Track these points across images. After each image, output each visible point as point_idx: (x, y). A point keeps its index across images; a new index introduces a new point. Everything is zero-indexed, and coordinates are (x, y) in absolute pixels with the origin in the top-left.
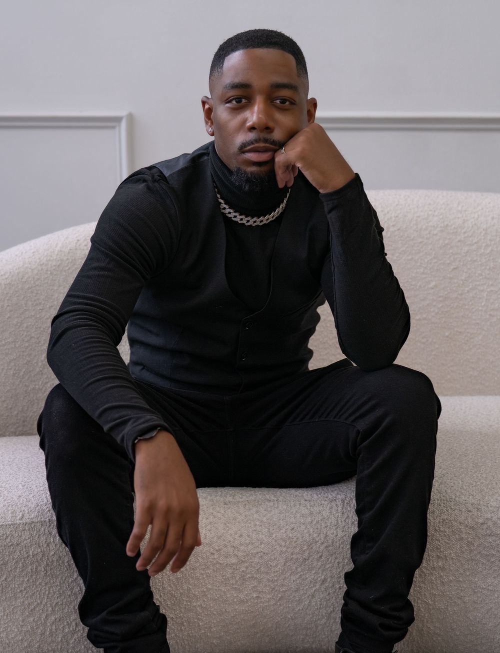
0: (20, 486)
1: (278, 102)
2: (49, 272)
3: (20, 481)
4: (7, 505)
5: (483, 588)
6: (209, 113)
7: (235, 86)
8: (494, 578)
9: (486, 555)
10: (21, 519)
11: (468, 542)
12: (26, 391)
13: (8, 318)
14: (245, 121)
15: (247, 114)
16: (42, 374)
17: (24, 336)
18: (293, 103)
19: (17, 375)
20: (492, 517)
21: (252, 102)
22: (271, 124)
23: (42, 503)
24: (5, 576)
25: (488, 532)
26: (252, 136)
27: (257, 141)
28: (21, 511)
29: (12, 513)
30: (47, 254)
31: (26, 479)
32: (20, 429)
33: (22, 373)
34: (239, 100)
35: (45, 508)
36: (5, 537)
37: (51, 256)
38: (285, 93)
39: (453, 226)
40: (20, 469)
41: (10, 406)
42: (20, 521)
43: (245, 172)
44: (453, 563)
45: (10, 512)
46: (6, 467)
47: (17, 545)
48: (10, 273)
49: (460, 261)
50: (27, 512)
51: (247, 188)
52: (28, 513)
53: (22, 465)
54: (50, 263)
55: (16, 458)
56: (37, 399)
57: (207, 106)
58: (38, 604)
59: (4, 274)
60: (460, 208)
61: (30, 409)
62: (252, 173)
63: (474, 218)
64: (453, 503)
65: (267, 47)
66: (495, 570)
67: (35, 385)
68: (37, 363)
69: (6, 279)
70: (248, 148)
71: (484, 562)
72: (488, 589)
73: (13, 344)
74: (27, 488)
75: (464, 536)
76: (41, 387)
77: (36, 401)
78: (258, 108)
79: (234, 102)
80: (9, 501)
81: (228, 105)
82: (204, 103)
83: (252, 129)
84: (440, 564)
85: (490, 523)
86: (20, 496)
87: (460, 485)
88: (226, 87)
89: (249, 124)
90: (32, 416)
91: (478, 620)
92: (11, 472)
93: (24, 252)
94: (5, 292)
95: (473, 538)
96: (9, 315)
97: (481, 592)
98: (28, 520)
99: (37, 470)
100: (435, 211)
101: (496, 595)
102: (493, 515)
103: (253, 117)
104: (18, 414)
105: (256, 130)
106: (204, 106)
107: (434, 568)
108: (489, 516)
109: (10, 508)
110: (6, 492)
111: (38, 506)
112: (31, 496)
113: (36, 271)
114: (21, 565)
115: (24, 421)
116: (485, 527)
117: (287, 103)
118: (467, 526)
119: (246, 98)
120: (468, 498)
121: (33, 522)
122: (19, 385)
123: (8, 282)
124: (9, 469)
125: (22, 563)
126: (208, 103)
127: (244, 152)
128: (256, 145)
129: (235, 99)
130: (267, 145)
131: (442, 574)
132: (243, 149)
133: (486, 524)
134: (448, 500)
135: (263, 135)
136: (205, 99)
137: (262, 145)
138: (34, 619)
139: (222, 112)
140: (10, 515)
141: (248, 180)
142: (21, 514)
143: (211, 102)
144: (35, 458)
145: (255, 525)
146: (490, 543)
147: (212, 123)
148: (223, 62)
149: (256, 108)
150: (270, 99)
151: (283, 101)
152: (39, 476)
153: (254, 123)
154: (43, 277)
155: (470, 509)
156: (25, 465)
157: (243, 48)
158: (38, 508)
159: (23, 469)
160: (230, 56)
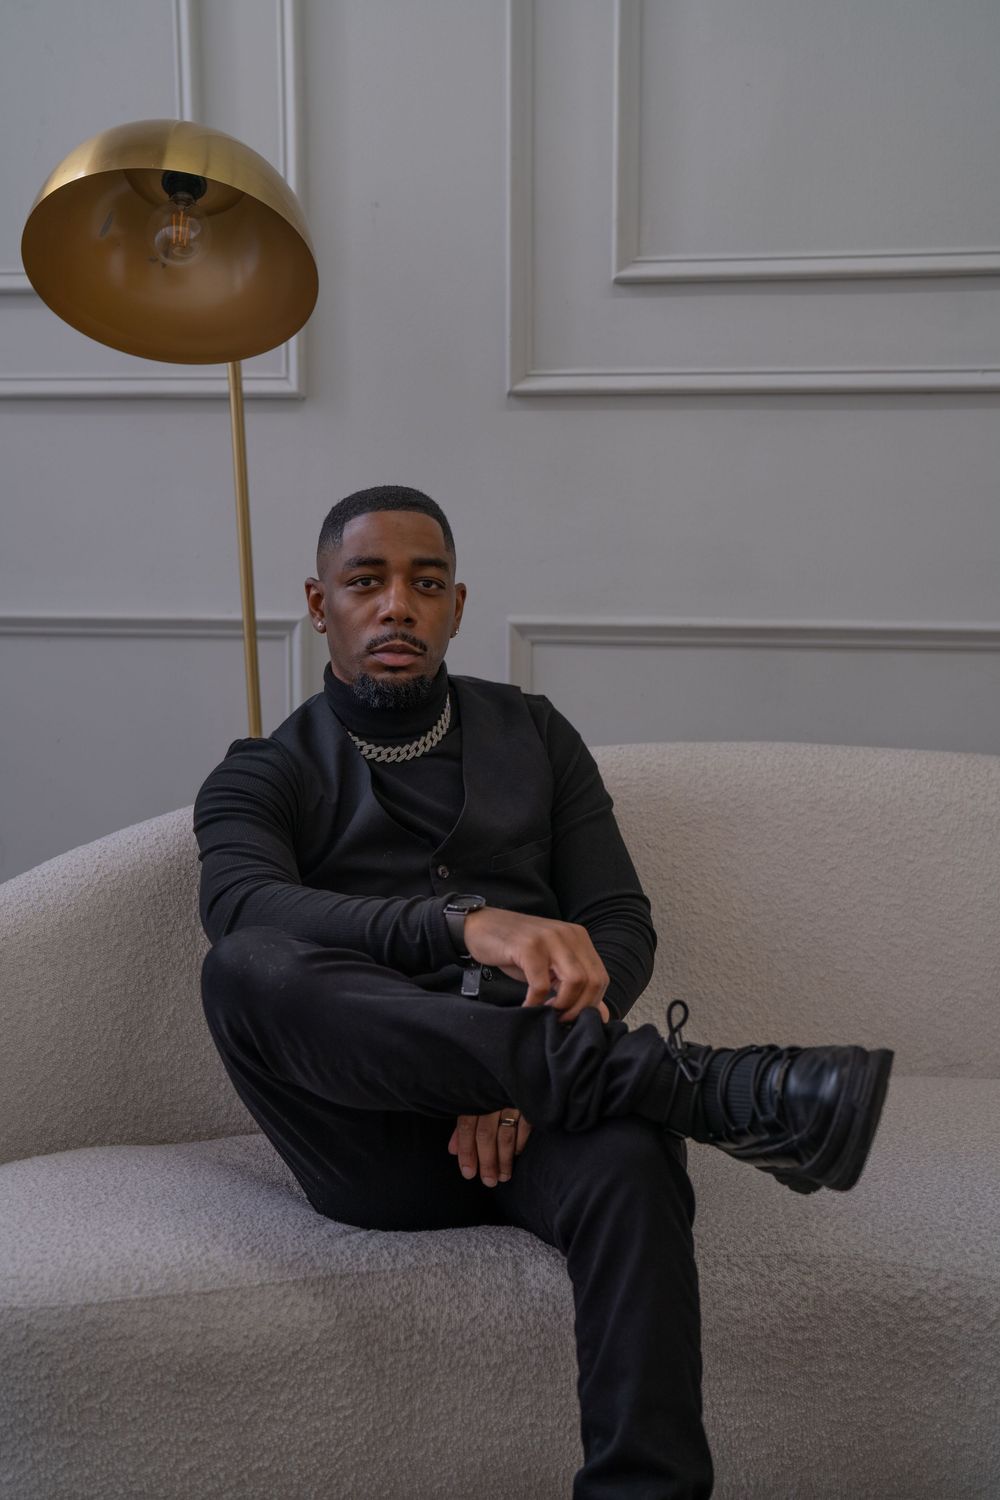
0: (137, 1233)
1: (421, 584)
2: (183, 872)
3: (136, 1222)
4: (114, 1266)
5: (915, 1412)
6: (316, 602)
7: (362, 563)
8: (935, 1393)
9: (920, 1354)
10: (137, 1292)
11: (888, 1329)
12: (141, 1067)
13: (115, 946)
14: (376, 610)
15: (380, 599)
16: (169, 1038)
17: (141, 975)
18: (441, 586)
19: (127, 1040)
20: (928, 1287)
21: (386, 583)
22: (413, 615)
23: (173, 1263)
24: (107, 1393)
25: (921, 1313)
26: (386, 630)
27: (391, 637)
28: (138, 1278)
29: (123, 1281)
30: (180, 841)
31: (145, 1219)
32: (130, 1130)
33: (136, 1036)
34: (366, 581)
35: (178, 1270)
36: (110, 1323)
37: (187, 846)
38: (431, 572)
39: (831, 801)
40: (134, 1201)
41: (114, 1093)
42: (137, 1296)
43: (374, 680)
44: (863, 1368)
45: (120, 1278)
46: (111, 1198)
47: (132, 1337)
48: (120, 871)
49: (840, 856)
50: (148, 1278)
51: (376, 701)
52: (150, 1281)
53: (138, 1193)
54: (185, 857)
55: (126, 1180)
56: (157, 1080)
57: (313, 592)
58: (162, 1442)
59: (110, 874)
60: (840, 773)
61: (146, 1097)
62: (383, 681)
63: (863, 787)
64: (859, 1263)
65: (405, 509)
66: (935, 1380)
67: (157, 1057)
68: (161, 1020)
69: (113, 881)
70: (380, 646)
71: (917, 1365)
72: (925, 1415)
73: (124, 988)
74: (148, 1236)
75: (881, 1319)
76: (166, 1060)
77: (157, 1083)
78: (396, 591)
79: (360, 584)
80: (119, 1260)
81: (350, 588)
82: (308, 587)
83: (387, 620)
84: (840, 1368)
85: (925, 1298)
86: (136, 1251)
87: (870, 1232)
88: (349, 563)
89: (382, 614)
90: (149, 1108)
91: (907, 1469)
92: (120, 1206)
93: (142, 837)
94: (112, 903)
95: (897, 1324)
96: (117, 941)
97: (913, 1419)
98: (150, 1295)
99: (164, 1201)
100: (800, 777)
101: (938, 1425)
102: (929, 1283)
103: (389, 603)
104: (126, 1105)
105: (392, 623)
106: (308, 592)
107: (830, 1374)
108: (923, 1285)
109: (120, 1272)
110: (112, 1243)
111: (167, 1268)
112: (155, 1249)
113: (161, 870)
114: (136, 1372)
115: (136, 1117)
116: (916, 1304)
117: (434, 586)
118: (885, 1302)
119: (376, 578)
120: (886, 1253)
121: (158, 1297)
122: (130, 1056)
123: (116, 887)
124: (116, 1200)
125: (139, 1369)
126: (315, 587)
127: (373, 653)
128: (391, 642)
129: (361, 579)
130: (406, 643)
131: (844, 1385)
132: (371, 650)
133: (918, 1299)
134: (852, 1256)
135: (402, 629)
136: (311, 582)
137: (399, 642)
138: (154, 1470)
139: (343, 599)
140: (120, 1285)
141: (378, 692)
142: (138, 1282)
143: (323, 587)
144: (158, 1179)
145: (532, 1299)
146: (926, 1332)
147: (322, 615)
148: (342, 529)
149: (392, 592)
150: (411, 580)
151: (428, 583)
152: (167, 1214)
153: (391, 612)
154: (173, 879)
155: (889, 1273)
156: (142, 1193)
157: (372, 511)
158: (167, 1271)
159: (138, 1201)
160: (352, 521)
